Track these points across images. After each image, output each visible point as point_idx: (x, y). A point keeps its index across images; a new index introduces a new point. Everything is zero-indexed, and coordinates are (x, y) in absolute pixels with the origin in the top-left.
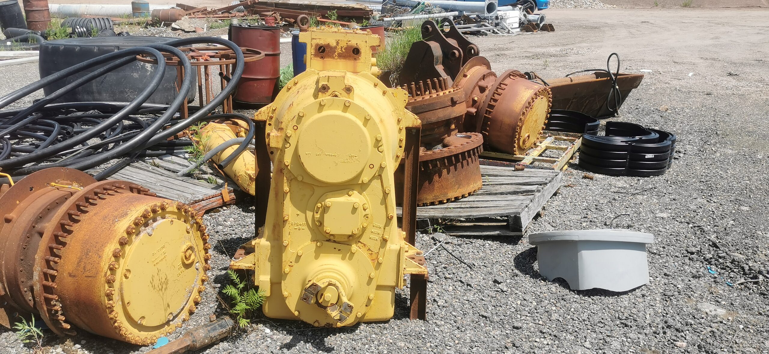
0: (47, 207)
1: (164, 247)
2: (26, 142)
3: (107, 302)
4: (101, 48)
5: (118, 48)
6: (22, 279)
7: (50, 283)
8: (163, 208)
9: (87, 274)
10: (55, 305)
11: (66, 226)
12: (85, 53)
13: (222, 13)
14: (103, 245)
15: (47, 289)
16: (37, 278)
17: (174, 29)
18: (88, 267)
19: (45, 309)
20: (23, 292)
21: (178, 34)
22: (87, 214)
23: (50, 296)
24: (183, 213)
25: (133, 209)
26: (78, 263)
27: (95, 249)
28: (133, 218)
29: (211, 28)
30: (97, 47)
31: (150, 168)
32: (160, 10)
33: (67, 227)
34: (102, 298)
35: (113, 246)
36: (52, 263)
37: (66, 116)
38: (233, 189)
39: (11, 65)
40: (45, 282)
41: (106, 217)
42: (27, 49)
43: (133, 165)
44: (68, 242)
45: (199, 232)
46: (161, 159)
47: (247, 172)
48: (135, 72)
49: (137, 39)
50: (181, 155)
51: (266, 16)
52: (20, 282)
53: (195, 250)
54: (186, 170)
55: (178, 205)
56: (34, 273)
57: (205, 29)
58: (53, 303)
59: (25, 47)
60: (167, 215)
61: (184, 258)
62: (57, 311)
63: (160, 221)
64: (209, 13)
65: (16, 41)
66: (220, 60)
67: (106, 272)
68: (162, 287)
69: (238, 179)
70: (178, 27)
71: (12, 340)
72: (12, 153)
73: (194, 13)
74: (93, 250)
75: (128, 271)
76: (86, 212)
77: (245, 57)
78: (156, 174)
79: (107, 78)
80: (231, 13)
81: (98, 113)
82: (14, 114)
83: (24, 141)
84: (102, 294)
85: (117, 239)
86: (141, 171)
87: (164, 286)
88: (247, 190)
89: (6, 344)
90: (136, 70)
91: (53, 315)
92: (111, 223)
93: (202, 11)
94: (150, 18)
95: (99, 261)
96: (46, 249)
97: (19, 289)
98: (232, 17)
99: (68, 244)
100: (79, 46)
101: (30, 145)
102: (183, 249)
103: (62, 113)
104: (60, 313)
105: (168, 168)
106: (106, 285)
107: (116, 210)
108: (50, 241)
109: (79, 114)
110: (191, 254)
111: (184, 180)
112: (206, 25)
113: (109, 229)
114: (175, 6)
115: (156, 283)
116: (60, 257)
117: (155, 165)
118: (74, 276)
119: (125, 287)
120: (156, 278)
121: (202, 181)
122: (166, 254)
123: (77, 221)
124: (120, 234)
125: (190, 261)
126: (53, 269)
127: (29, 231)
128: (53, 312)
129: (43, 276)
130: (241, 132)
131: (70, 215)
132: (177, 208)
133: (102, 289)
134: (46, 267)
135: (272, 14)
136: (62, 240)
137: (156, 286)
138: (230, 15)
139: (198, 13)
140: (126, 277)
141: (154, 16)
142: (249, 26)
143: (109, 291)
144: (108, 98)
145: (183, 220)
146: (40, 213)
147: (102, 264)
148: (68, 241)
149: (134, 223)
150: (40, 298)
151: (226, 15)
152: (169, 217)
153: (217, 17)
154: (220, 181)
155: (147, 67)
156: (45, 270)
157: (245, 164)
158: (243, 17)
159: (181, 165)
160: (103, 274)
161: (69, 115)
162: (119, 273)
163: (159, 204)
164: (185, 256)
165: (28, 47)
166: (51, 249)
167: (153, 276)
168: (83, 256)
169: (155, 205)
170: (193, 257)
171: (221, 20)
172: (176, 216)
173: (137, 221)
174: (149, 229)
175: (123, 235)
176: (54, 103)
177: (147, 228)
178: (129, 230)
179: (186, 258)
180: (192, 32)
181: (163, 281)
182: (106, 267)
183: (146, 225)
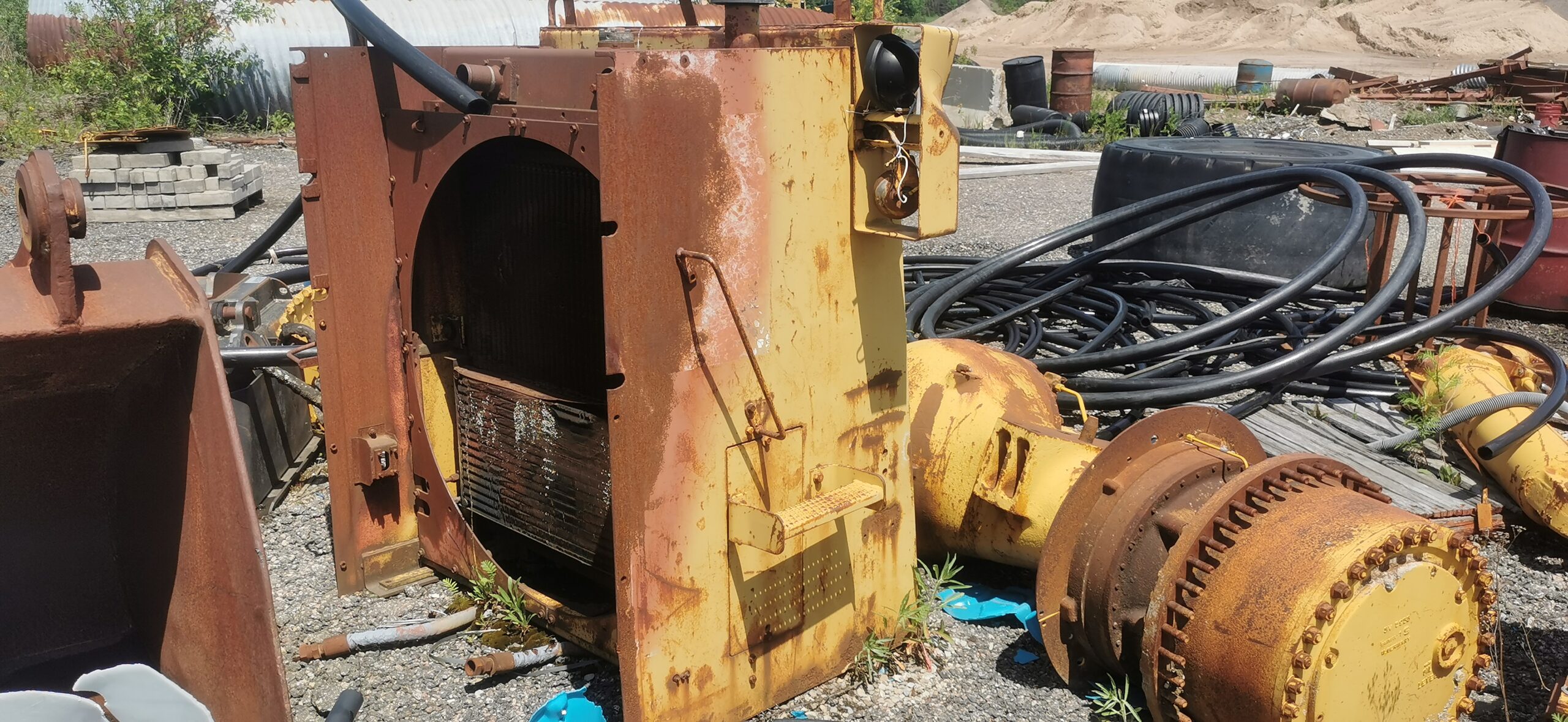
0: (1180, 481)
1: (1407, 620)
2: (1062, 324)
3: (1284, 703)
4: (1219, 161)
5: (1252, 162)
6: (1115, 604)
7: (1174, 630)
8: (1425, 539)
9: (1254, 635)
10: (1175, 675)
11: (1221, 529)
12: (1189, 169)
13: (1432, 91)
14: (1297, 588)
15: (1167, 639)
16: (1155, 614)
17: (1325, 122)
18: (1259, 622)
19: (1156, 676)
20: (1111, 628)
21: (1330, 131)
22: (1265, 515)
23: (1171, 655)
24: (1457, 557)
25: (1364, 527)
26: (1238, 609)
27: (1277, 590)
28: (1365, 548)
29: (1406, 122)
30: (1212, 158)
31: (1310, 422)
32: (1297, 80)
33: (1223, 531)
34: (1276, 693)
35: (1315, 596)
36: (1184, 593)
37: (1129, 286)
38: (1501, 506)
39: (1025, 174)
40: (1166, 626)
41: (1305, 531)
42: (1051, 147)
43: (1274, 409)
44: (1222, 562)
45: (1477, 603)
46: (1331, 406)
47: (1550, 476)
48: (1275, 214)
49: (1282, 146)
50: (1372, 405)
51: (1542, 100)
52: (1110, 609)
53: (1465, 643)
54: (1388, 441)
55: (1453, 539)
56: (1152, 602)
57: (1392, 125)
58: (1171, 668)
59: (1049, 142)
60: (1426, 555)
61: (1440, 654)
62: (1174, 686)
63: (1411, 565)
64: (1403, 89)
65: (1037, 131)
66: (1479, 207)
67: (1296, 645)
68: (1386, 703)
69: (1522, 488)
70: (1333, 118)
71: (1070, 707)
72: (1043, 343)
73: (1366, 88)
74: (1273, 590)
75: (1335, 652)
76: (1263, 510)
77: (1554, 206)
78: (1322, 435)
79: (1220, 221)
80: (1452, 91)
81: (1187, 285)
82: (1047, 269)
83: (1058, 321)
84: (1279, 684)
85: (1328, 583)
86: (1291, 425)
87: (1390, 703)
88: (1544, 517)
89: (1060, 711)
90: (1278, 210)
91: (1166, 692)
92: (1316, 546)
93: (1387, 85)
94: (1273, 96)
95: (1284, 618)
96: (1182, 566)
97: (1106, 621)
98: (1453, 99)
99: (1221, 566)
100: (1179, 155)
101: (1070, 331)
102: (1442, 634)
103: (1125, 279)
104: (1179, 691)
105: (1346, 427)
106: (1291, 670)
107: (1328, 522)
108: (1191, 552)
109: (1155, 284)
110: (1454, 649)
111: (1384, 462)
112: (1395, 115)
113: (1312, 558)
114: (1325, 72)
115: (1378, 691)
116: (1203, 586)
117: (1319, 416)
118: (1225, 632)
119: (1322, 683)
120: (1380, 681)
121: (1426, 471)
122: (1409, 636)
123: (1245, 525)
124: (1335, 574)
125: (1449, 663)
126: (1184, 605)
127: (1144, 520)
128: (1167, 686)
129: (1165, 614)
130: (1524, 376)
131: (1233, 509)
132: (1448, 543)
133: (1280, 675)
134: (1175, 598)
135: (1557, 98)
136: (1210, 554)
137: (1376, 699)
138: (1450, 96)
139: (1376, 89)
140: (1328, 663)
141: (1280, 92)
142: (1551, 132)
143: (1294, 684)
144: (1210, 260)
145: (1452, 570)
146: (1168, 490)
147: (1290, 625)
148: (1223, 559)
149: (1365, 558)
150: (1153, 653)
151: (1441, 94)
152: (1430, 561)
153: (1423, 99)
154: (1469, 482)
155: (1302, 206)
156: (1172, 603)
157: (1547, 456)
158: (1479, 99)
159: (1377, 428)
160: (1289, 646)
161: (1136, 284)
162: (1316, 651)
163: (1417, 529)
164: (1443, 650)
165: (1053, 143)
166: (1190, 565)
167: (1376, 676)
168: (1251, 596)
169: (1412, 530)
170: (1456, 656)
171: (1432, 105)
172: (1440, 560)
173: (1373, 555)
174: (1388, 577)
175: (1342, 579)
176: (1115, 259)
177: (1385, 573)
178: (1356, 571)
179: (1443, 654)
180: (1361, 129)
181: (1390, 691)
182: (1297, 635)
183: (1385, 567)
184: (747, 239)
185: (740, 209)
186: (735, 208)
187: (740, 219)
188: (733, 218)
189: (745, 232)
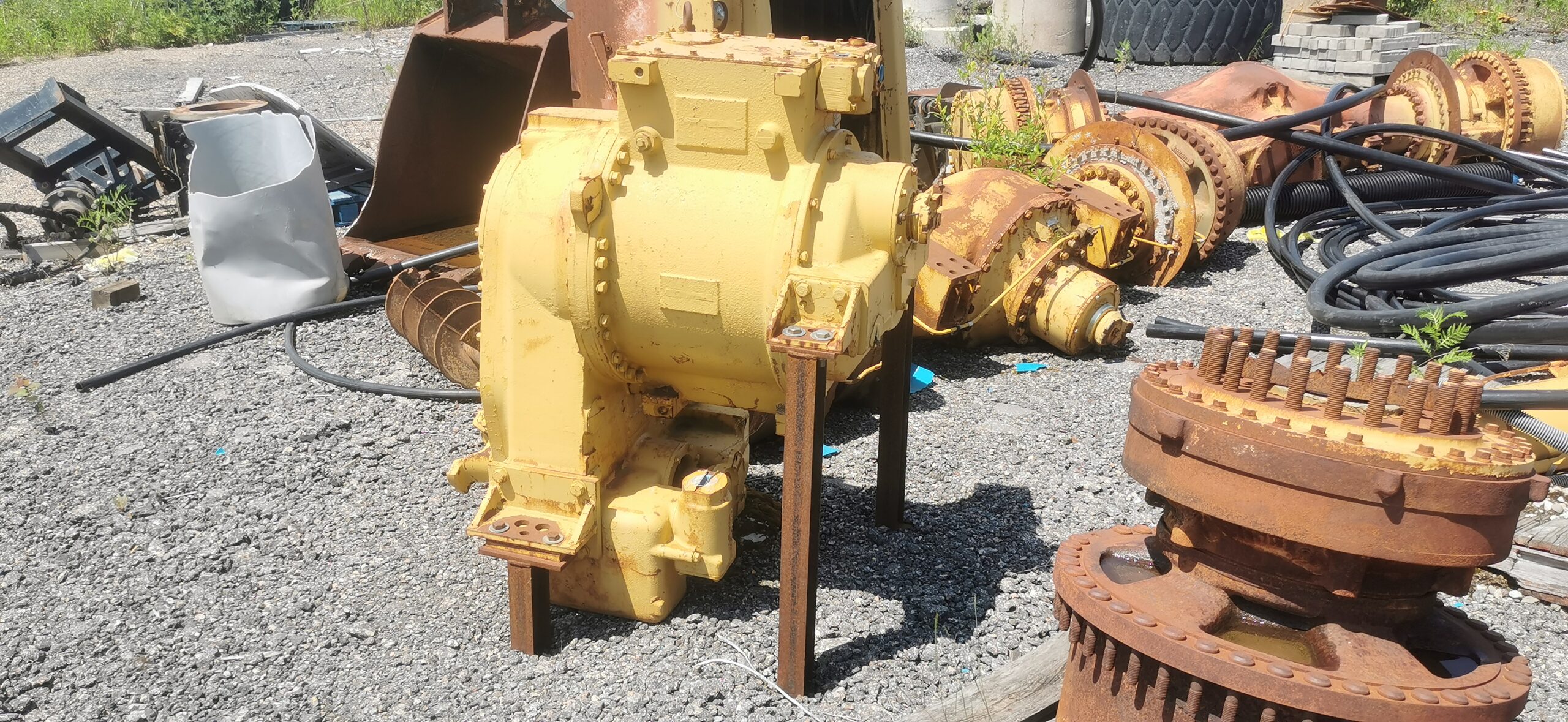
184: (643, 33)
185: (638, 14)
186: (634, 14)
187: (638, 20)
188: (633, 18)
189: (641, 29)
